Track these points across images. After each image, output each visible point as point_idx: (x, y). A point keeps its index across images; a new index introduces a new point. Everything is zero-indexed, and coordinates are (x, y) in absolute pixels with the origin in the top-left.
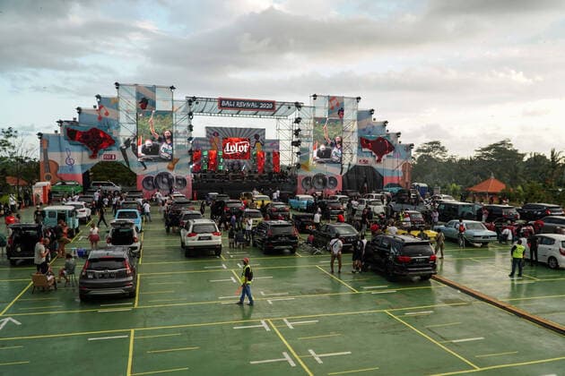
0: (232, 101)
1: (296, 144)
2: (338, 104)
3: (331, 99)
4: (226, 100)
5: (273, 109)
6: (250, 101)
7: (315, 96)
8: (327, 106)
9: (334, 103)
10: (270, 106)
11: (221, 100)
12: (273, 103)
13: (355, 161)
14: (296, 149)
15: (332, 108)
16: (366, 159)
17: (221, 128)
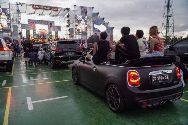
0: (38, 6)
1: (68, 26)
2: (85, 10)
3: (82, 7)
4: (35, 5)
5: (57, 10)
6: (47, 7)
7: (75, 6)
8: (80, 10)
9: (83, 9)
10: (56, 9)
11: (33, 5)
12: (57, 8)
13: (92, 34)
14: (68, 28)
15: (82, 11)
16: (97, 33)
17: (35, 20)
